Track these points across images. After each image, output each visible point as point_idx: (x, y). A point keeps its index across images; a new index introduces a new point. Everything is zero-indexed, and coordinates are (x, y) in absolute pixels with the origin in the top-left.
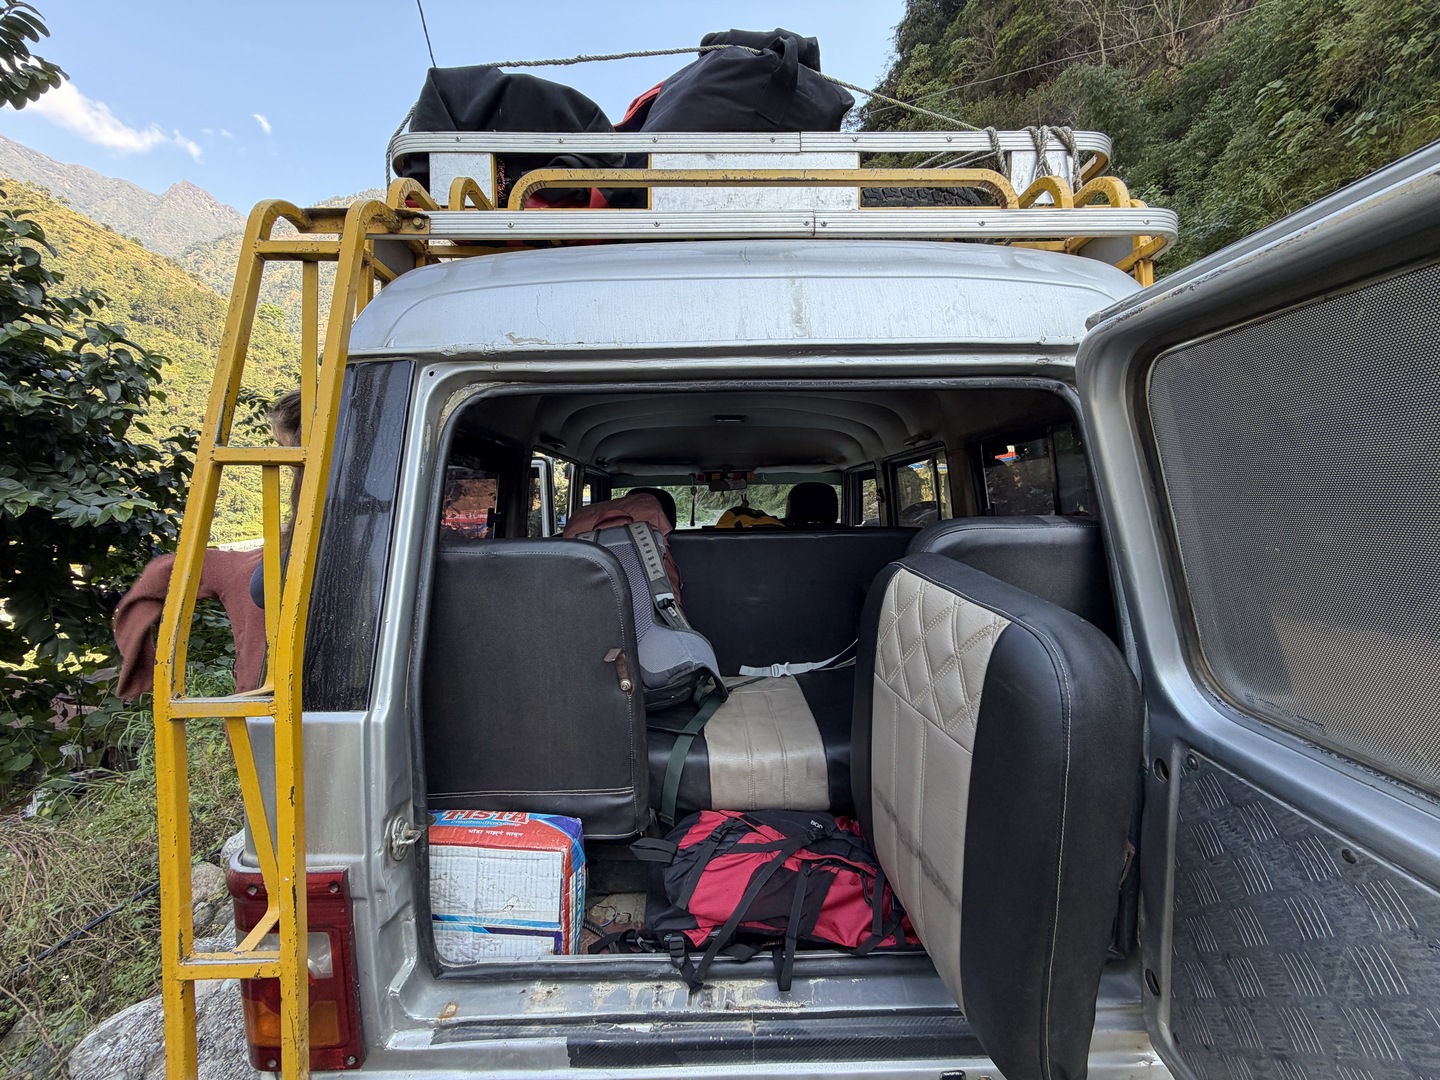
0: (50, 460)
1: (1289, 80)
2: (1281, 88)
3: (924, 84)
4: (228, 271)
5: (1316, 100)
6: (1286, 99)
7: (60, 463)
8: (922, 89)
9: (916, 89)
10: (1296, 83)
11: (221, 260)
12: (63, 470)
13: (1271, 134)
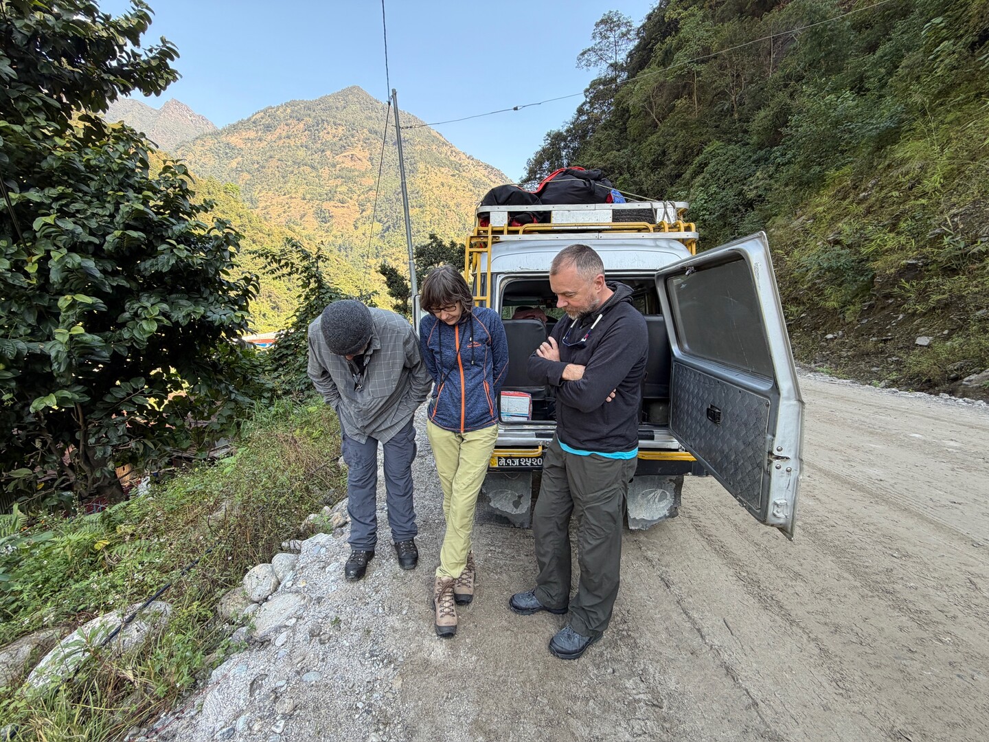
0: (199, 291)
1: (949, 16)
2: (942, 22)
3: (686, 9)
4: (203, 160)
5: (967, 31)
6: (945, 31)
7: (203, 292)
8: (684, 14)
9: (679, 14)
10: (954, 18)
11: (198, 153)
12: (204, 296)
13: (931, 57)
